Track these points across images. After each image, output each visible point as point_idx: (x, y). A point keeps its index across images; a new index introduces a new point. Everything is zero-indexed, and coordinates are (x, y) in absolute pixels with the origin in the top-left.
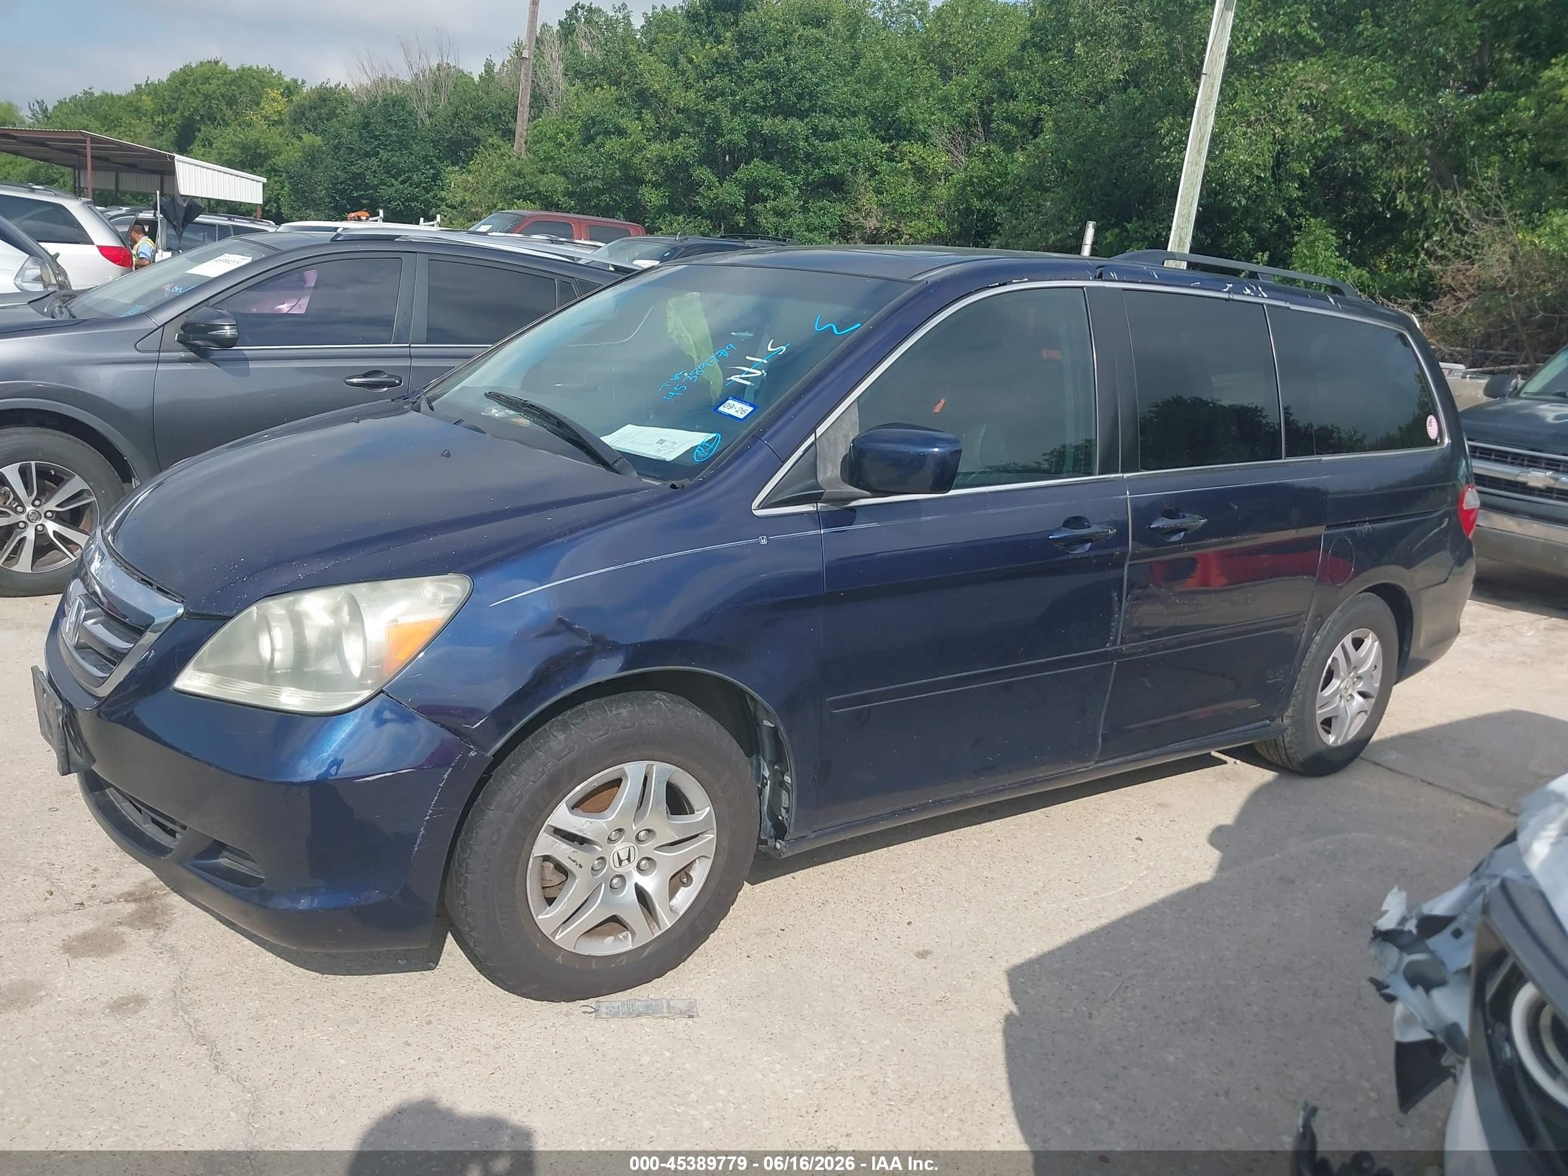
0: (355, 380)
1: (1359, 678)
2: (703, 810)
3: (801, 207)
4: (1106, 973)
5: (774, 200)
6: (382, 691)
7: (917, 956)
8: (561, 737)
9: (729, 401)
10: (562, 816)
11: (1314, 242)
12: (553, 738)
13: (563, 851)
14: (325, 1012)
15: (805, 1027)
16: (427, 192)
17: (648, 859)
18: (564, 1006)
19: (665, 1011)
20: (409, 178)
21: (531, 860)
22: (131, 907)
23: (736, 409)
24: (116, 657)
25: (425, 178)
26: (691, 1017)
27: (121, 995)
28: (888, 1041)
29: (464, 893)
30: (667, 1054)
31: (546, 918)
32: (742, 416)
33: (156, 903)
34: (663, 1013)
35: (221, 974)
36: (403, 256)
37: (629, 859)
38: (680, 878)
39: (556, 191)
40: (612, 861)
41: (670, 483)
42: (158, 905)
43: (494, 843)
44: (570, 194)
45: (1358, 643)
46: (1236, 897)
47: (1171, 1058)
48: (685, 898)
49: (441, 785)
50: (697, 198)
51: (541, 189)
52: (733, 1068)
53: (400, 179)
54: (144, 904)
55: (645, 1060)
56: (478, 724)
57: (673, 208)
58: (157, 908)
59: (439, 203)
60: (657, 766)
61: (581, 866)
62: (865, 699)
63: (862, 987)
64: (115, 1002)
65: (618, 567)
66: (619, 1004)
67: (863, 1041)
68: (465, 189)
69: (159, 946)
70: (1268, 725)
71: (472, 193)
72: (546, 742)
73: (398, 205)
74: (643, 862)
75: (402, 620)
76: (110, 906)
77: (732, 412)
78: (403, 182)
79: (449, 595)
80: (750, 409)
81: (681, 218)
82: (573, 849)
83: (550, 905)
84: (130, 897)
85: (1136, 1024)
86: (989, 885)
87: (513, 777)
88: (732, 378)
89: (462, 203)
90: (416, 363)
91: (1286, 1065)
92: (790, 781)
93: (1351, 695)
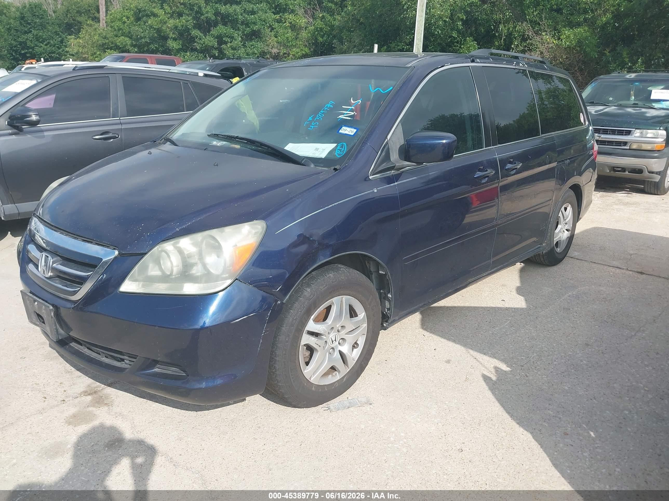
0: (97, 137)
1: (566, 223)
2: (362, 315)
3: (242, 45)
4: (523, 358)
5: (231, 42)
6: (237, 279)
7: (446, 363)
8: (309, 290)
9: (343, 128)
10: (311, 326)
11: (469, 47)
12: (305, 291)
13: (312, 341)
14: (209, 431)
15: (419, 400)
16: (59, 48)
17: (342, 339)
18: (313, 409)
19: (359, 404)
20: (49, 43)
21: (301, 347)
22: (89, 398)
23: (348, 131)
24: (81, 281)
25: (57, 42)
26: (371, 404)
27: (108, 440)
28: (456, 401)
29: (275, 367)
30: (370, 422)
31: (307, 371)
32: (352, 134)
33: (100, 394)
34: (358, 404)
35: (151, 422)
36: (110, 76)
37: (335, 340)
38: (355, 345)
39: (127, 44)
40: (329, 342)
41: (333, 168)
42: (102, 395)
43: (287, 342)
44: (132, 45)
45: (566, 209)
46: (552, 319)
47: (566, 388)
48: (356, 353)
49: (267, 319)
50: (195, 44)
51: (118, 44)
52: (401, 423)
53: (44, 43)
54: (95, 396)
55: (363, 426)
56: (279, 289)
57: (184, 49)
58: (102, 397)
59: (66, 53)
60: (345, 298)
61: (320, 346)
62: (416, 256)
63: (432, 379)
64: (108, 444)
65: (323, 209)
66: (337, 404)
67: (446, 402)
68: (79, 46)
69: (114, 414)
70: (540, 247)
71: (83, 48)
72: (302, 293)
73: (46, 56)
74: (341, 341)
75: (239, 245)
76: (79, 399)
77: (346, 132)
78: (46, 45)
79: (256, 231)
80: (355, 130)
81: (188, 54)
82: (317, 339)
83: (307, 365)
84: (86, 393)
85: (546, 377)
86: (457, 328)
87: (291, 311)
88: (340, 117)
89: (77, 53)
90: (124, 127)
91: (609, 383)
92: (391, 296)
93: (563, 231)
